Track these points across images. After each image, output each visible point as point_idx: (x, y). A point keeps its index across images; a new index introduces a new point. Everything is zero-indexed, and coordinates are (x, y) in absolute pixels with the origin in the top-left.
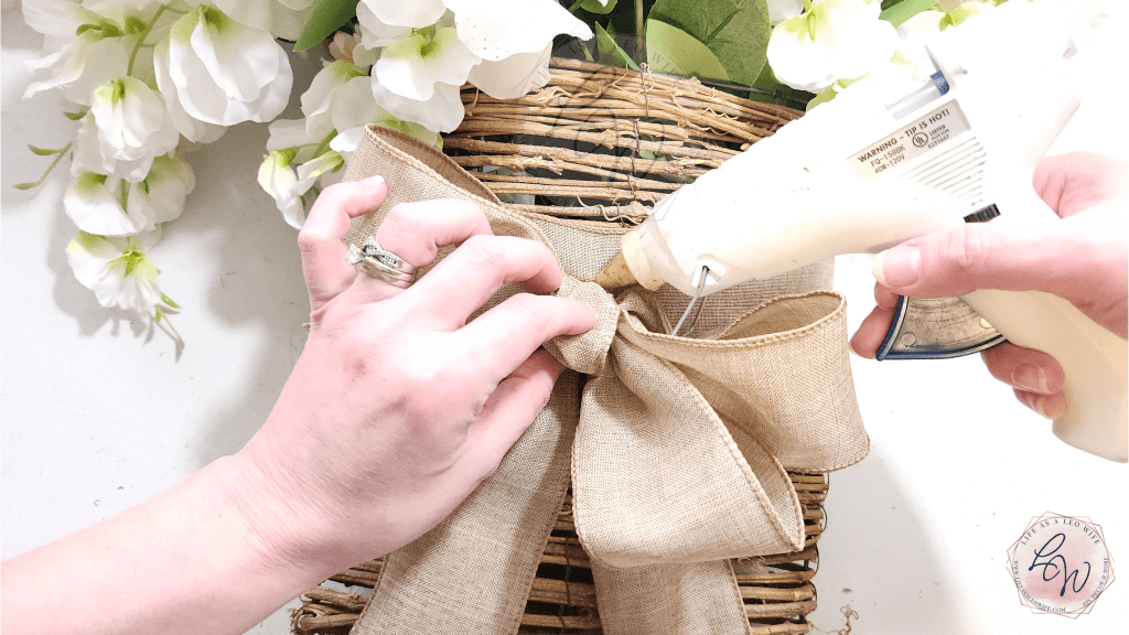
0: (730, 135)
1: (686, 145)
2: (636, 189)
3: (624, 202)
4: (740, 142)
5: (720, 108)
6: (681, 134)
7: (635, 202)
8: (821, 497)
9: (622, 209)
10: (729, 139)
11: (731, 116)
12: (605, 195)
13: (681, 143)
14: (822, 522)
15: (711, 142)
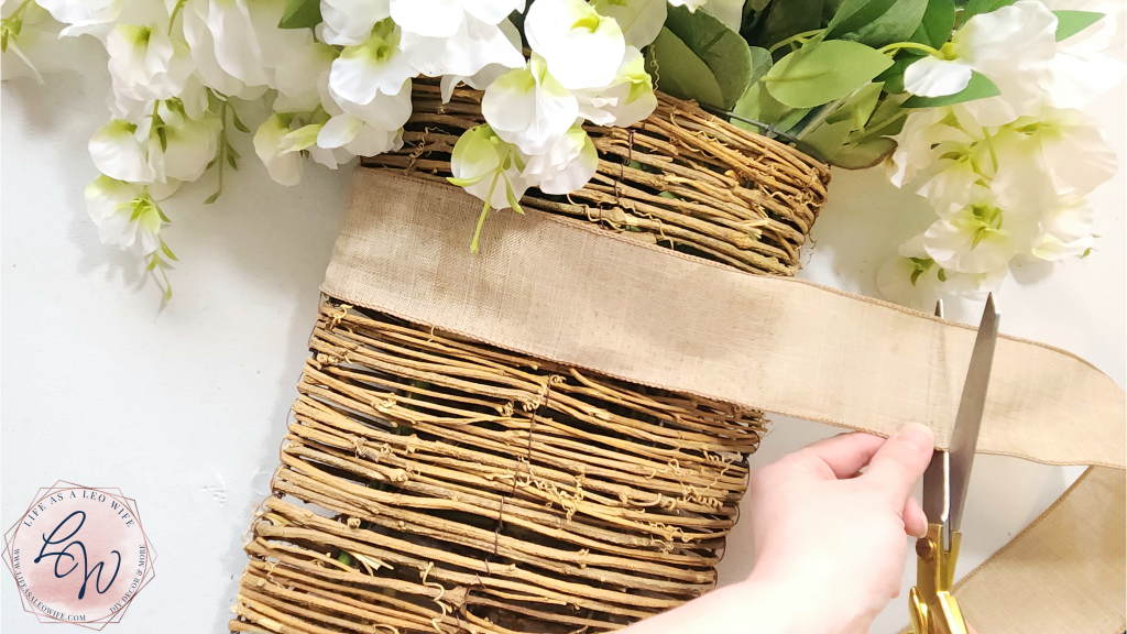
0: (718, 159)
1: (676, 161)
2: (620, 195)
3: (607, 206)
4: (726, 167)
5: (713, 133)
6: (672, 151)
7: (617, 208)
8: (738, 496)
9: (604, 212)
10: (717, 163)
11: (722, 142)
12: (591, 196)
13: (671, 159)
14: (735, 518)
15: (698, 162)
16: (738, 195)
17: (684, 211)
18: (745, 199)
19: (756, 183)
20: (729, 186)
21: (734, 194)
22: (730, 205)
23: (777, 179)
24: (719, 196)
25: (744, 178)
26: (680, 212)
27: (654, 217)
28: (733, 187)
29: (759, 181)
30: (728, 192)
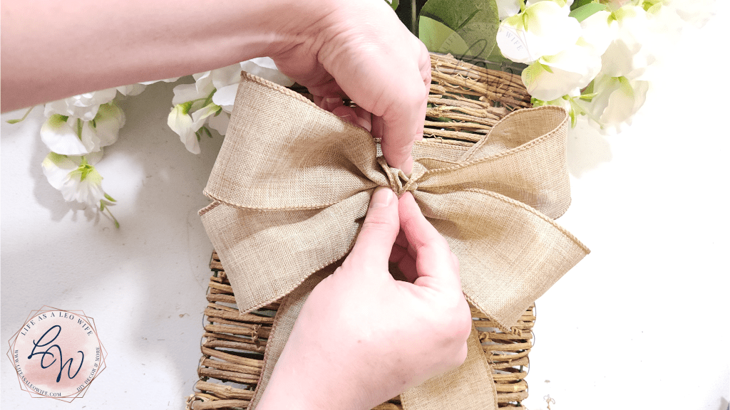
0: (473, 91)
1: (445, 97)
4: (479, 95)
5: (466, 74)
6: (441, 90)
8: (531, 324)
10: (472, 94)
11: (473, 79)
13: (441, 96)
14: (532, 341)
15: (461, 95)
16: (491, 112)
17: (456, 129)
18: (496, 114)
19: (501, 103)
20: (484, 107)
21: (488, 112)
22: (486, 119)
23: (515, 98)
24: (478, 115)
25: (492, 101)
26: (453, 130)
27: (437, 136)
28: (486, 108)
29: (503, 101)
30: (484, 111)
